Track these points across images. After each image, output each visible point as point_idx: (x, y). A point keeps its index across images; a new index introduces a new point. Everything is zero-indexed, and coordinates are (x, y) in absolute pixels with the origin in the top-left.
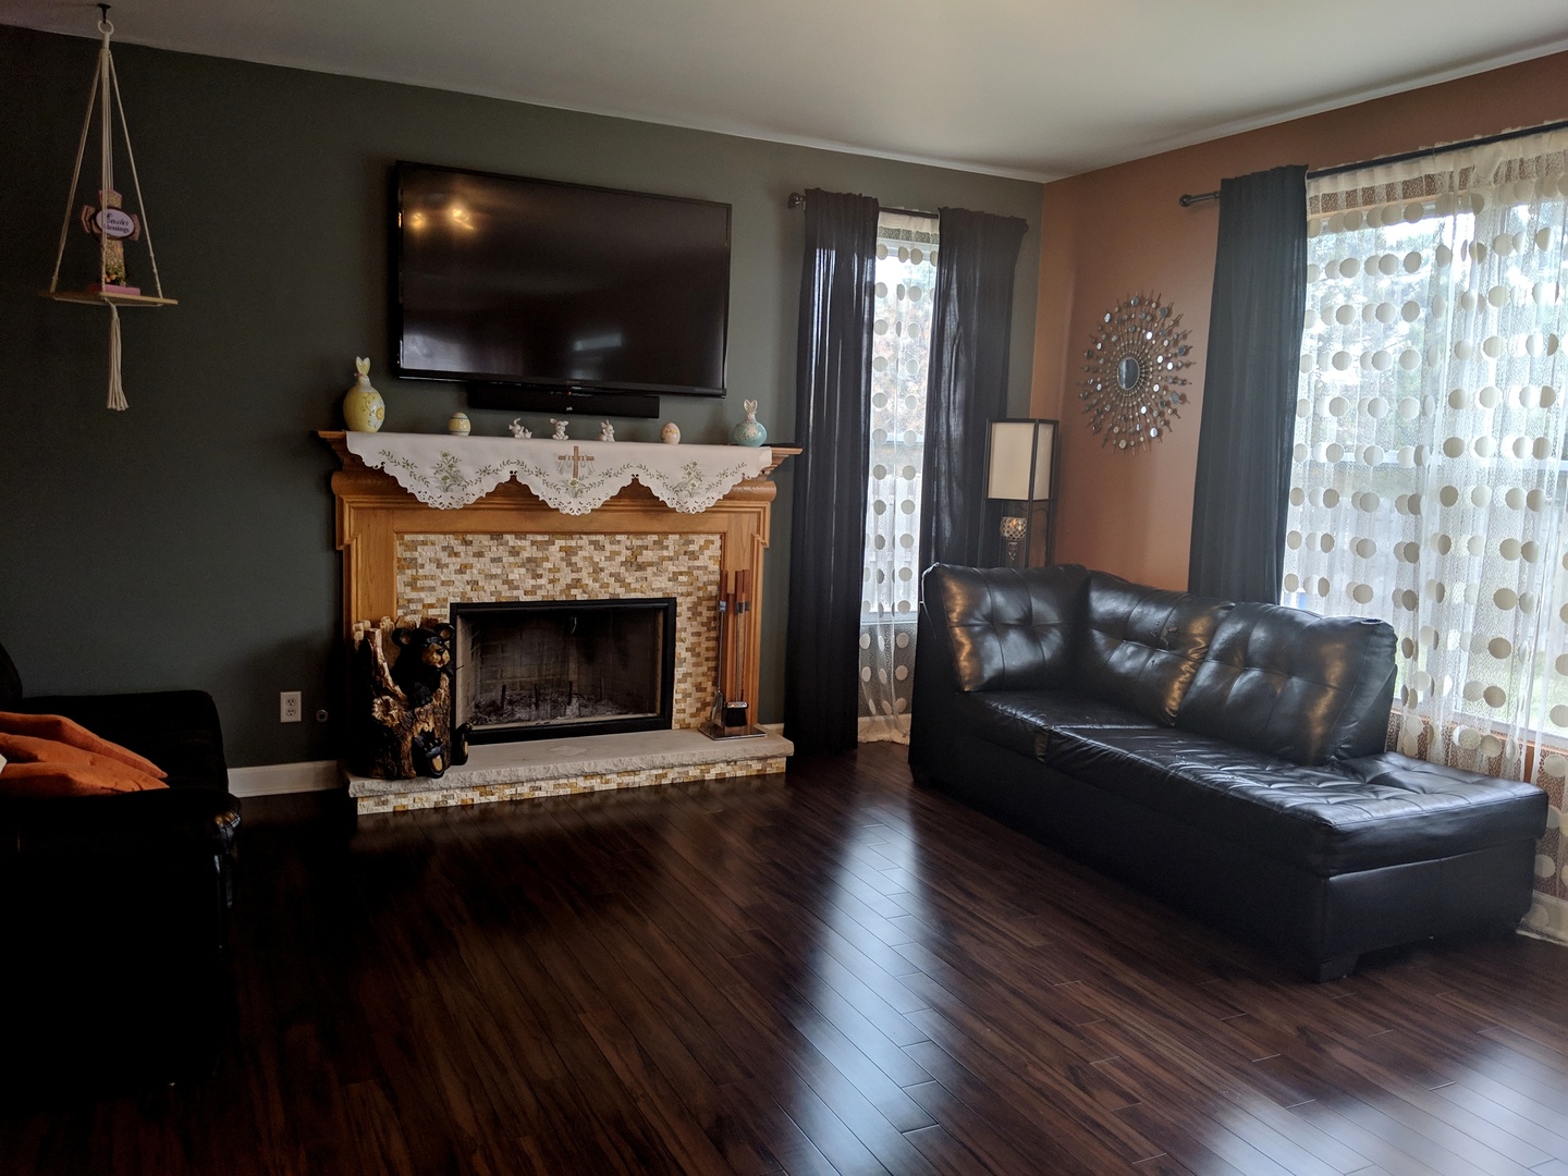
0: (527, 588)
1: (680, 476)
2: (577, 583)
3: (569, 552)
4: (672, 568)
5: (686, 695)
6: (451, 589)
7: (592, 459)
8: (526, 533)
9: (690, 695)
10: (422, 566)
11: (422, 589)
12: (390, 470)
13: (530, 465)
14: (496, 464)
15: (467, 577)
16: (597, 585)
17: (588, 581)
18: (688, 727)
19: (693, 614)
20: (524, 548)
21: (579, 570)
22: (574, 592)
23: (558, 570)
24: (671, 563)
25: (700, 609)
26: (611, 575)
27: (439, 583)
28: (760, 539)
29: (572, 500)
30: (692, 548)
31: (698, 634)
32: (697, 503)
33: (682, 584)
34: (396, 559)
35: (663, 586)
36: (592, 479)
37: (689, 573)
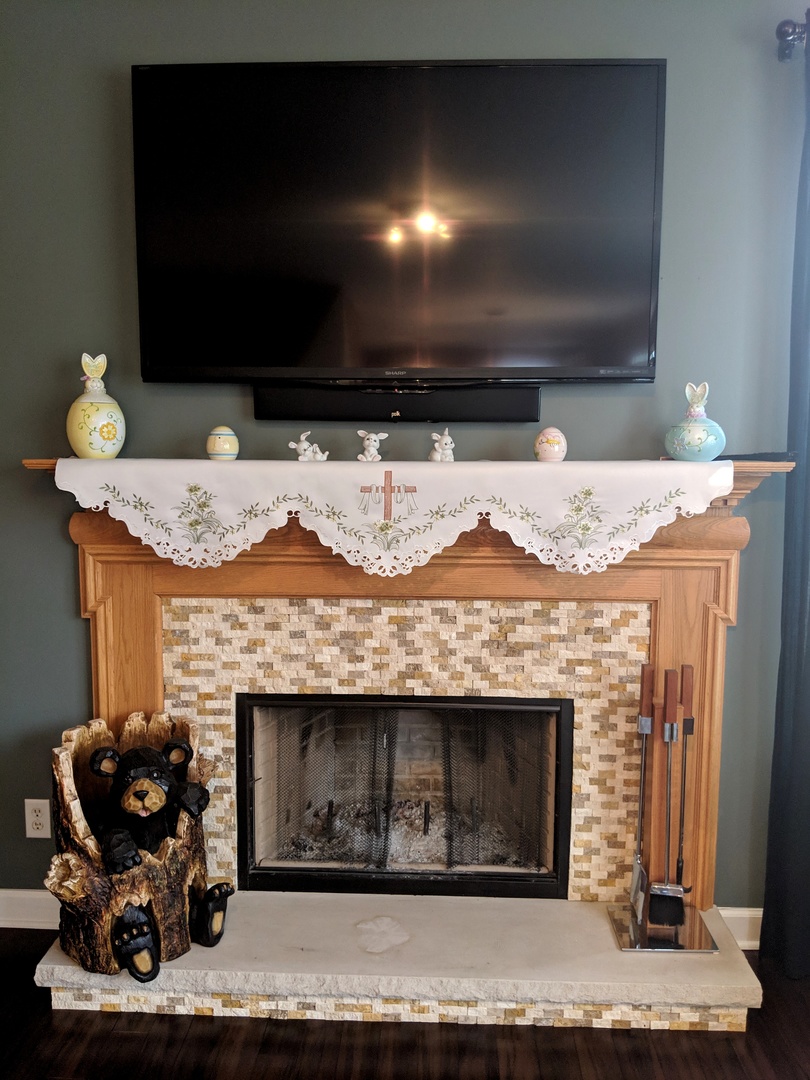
1: (562, 513)
2: (414, 671)
3: (403, 625)
4: (565, 653)
6: (236, 674)
7: (413, 490)
8: (339, 597)
9: (597, 852)
10: (196, 641)
11: (197, 673)
12: (117, 512)
13: (319, 502)
14: (266, 502)
15: (258, 657)
16: (445, 675)
17: (432, 668)
18: (594, 899)
19: (602, 727)
20: (337, 619)
21: (418, 652)
22: (410, 683)
23: (387, 651)
24: (562, 645)
25: (613, 719)
26: (467, 660)
27: (219, 665)
28: (720, 612)
29: (382, 553)
30: (598, 622)
31: (612, 759)
32: (593, 556)
33: (582, 679)
34: (159, 633)
35: (551, 680)
36: (414, 522)
37: (594, 662)
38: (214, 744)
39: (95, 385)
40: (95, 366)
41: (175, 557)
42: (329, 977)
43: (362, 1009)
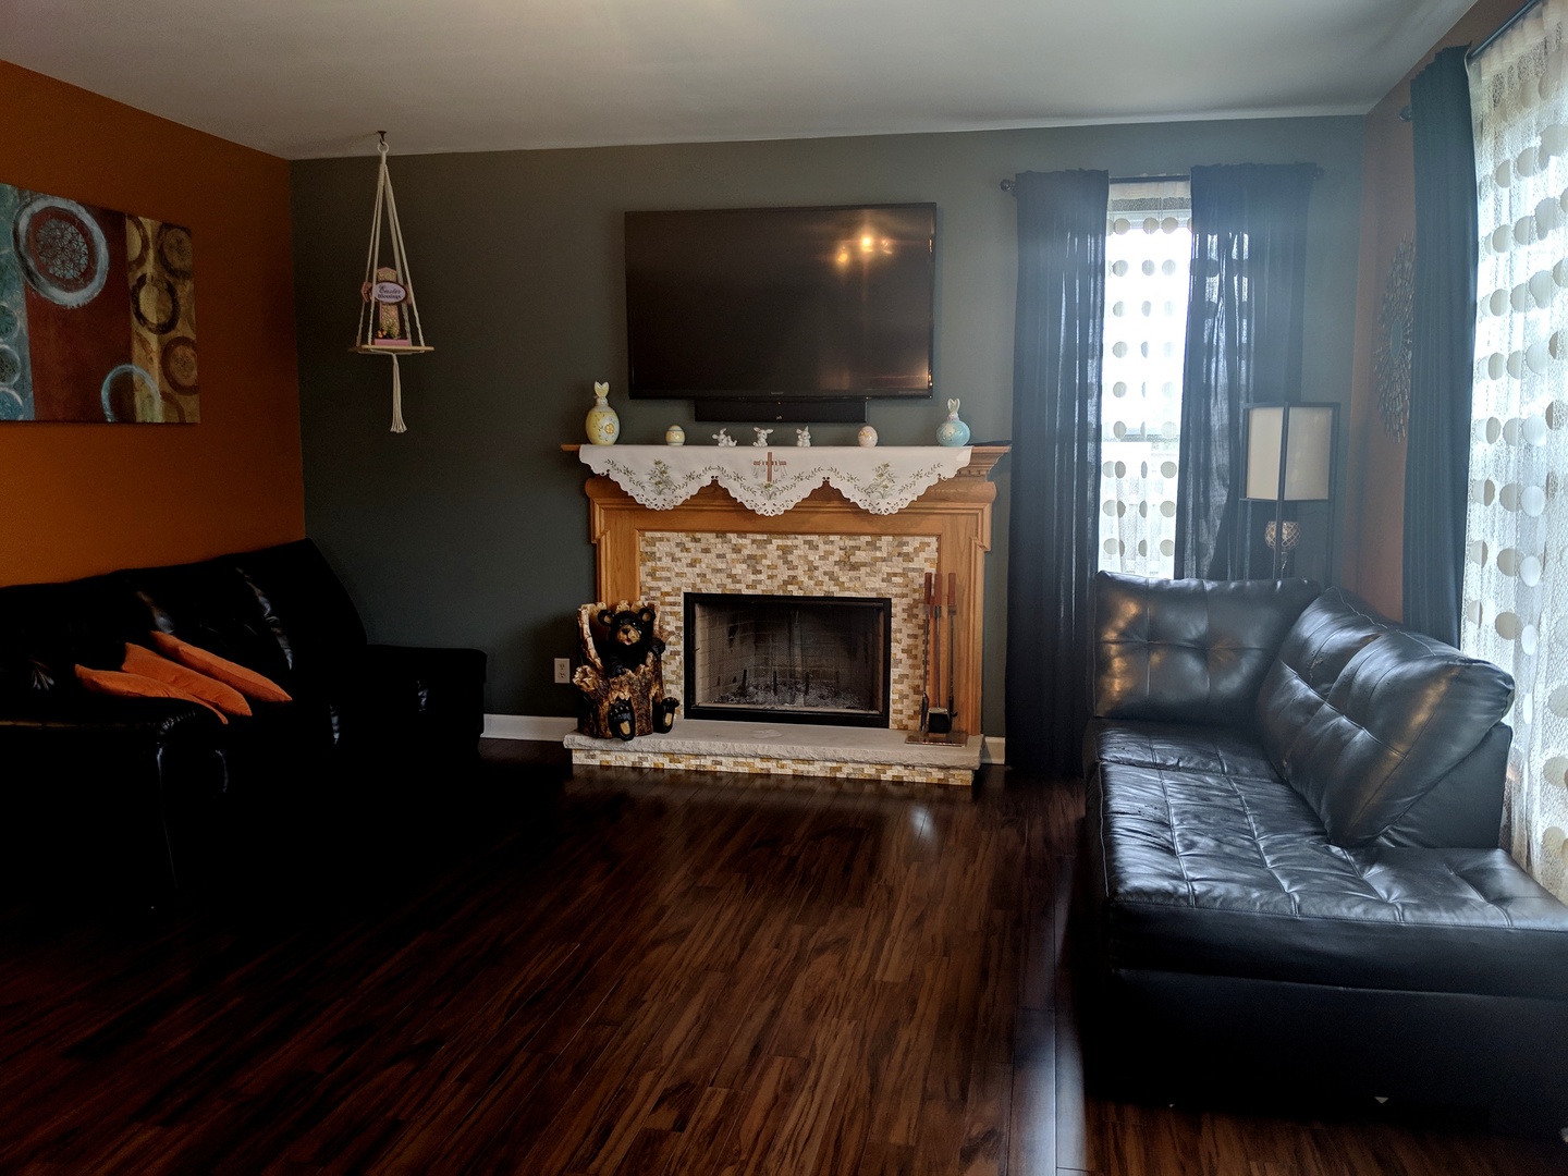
0: (747, 583)
1: (871, 478)
2: (793, 580)
3: (785, 551)
4: (886, 569)
5: (903, 697)
6: (684, 580)
7: (785, 463)
8: (746, 532)
9: (907, 697)
10: (660, 559)
11: (660, 579)
12: (614, 477)
13: (729, 470)
14: (699, 470)
15: (697, 570)
16: (812, 583)
17: (804, 578)
18: (905, 728)
19: (909, 616)
20: (745, 546)
21: (795, 568)
22: (790, 588)
23: (776, 567)
24: (884, 563)
25: (915, 611)
26: (825, 573)
27: (674, 574)
28: (979, 542)
29: (766, 502)
30: (905, 549)
31: (915, 637)
32: (891, 502)
33: (896, 585)
34: (638, 554)
35: (878, 586)
36: (786, 483)
37: (904, 575)
38: (670, 623)
39: (602, 401)
40: (602, 389)
41: (647, 504)
42: (729, 744)
43: (748, 765)
